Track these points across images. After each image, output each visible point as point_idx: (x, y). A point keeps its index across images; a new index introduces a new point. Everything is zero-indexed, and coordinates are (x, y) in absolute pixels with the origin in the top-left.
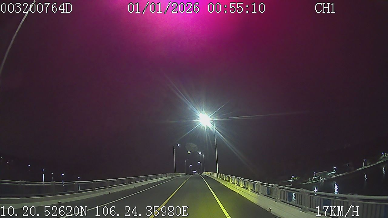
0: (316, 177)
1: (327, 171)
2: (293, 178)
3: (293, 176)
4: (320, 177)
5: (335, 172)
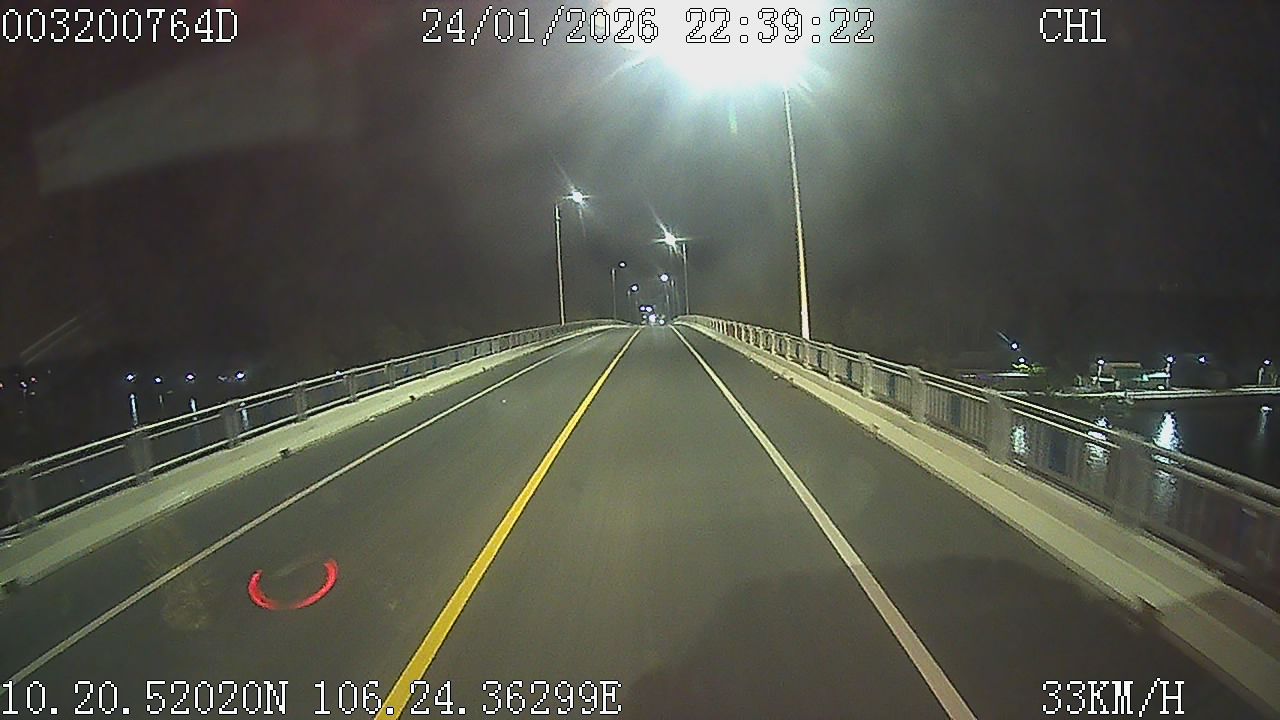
0: (1101, 379)
1: (1139, 365)
2: (1023, 365)
3: (1022, 360)
4: (1118, 383)
5: (1169, 375)
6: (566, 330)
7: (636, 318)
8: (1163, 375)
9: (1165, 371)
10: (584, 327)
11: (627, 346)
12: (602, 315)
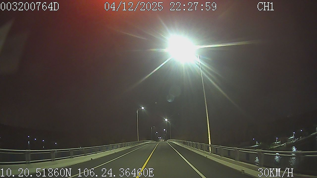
3: (257, 142)
5: (294, 137)
6: (139, 143)
7: (157, 140)
8: (293, 137)
9: (293, 136)
10: (144, 142)
11: (156, 147)
12: (149, 139)
